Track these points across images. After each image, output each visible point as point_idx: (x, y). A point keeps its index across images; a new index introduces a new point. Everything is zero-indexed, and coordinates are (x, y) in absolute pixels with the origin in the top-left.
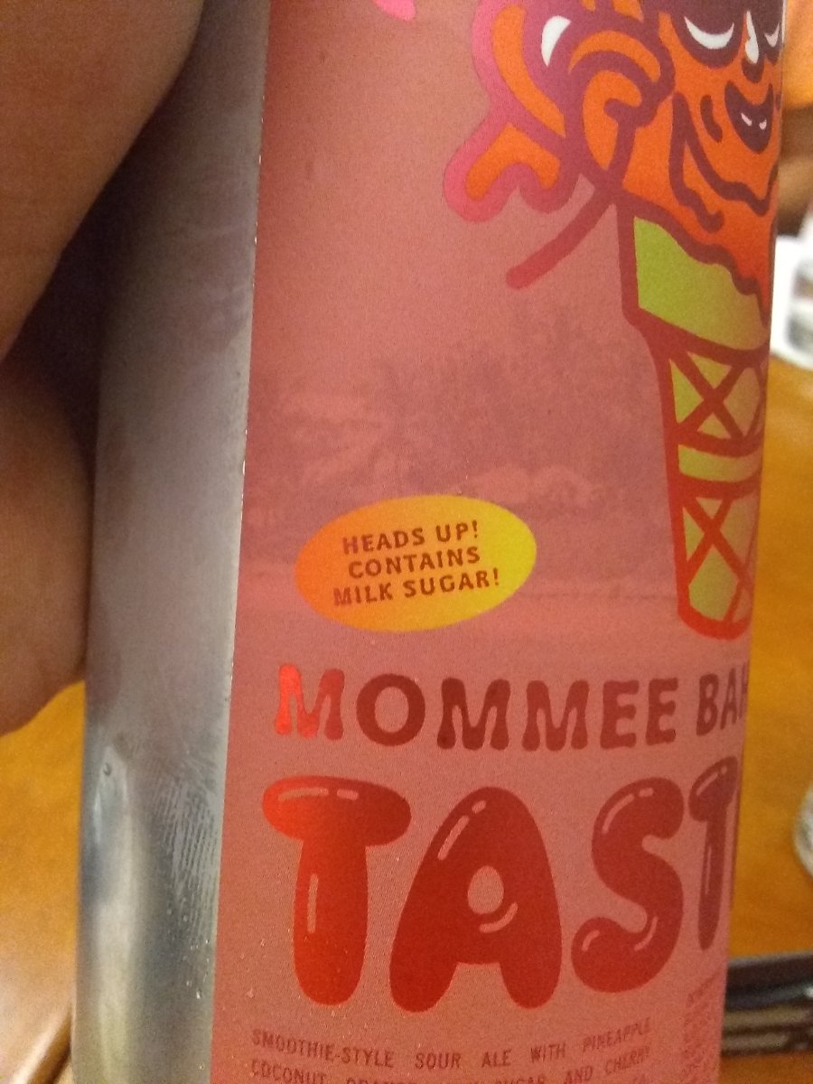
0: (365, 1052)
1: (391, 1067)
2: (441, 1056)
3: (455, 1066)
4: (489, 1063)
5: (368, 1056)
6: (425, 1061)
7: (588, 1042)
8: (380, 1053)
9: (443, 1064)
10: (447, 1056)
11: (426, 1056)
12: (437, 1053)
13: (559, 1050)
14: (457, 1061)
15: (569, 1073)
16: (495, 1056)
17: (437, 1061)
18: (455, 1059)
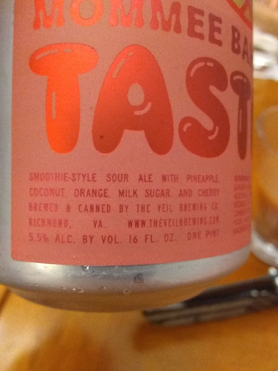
0: (83, 174)
1: (95, 181)
2: (119, 175)
3: (126, 181)
4: (142, 180)
5: (84, 176)
6: (111, 177)
7: (189, 177)
8: (90, 175)
9: (120, 179)
10: (122, 175)
11: (112, 175)
12: (117, 174)
13: (176, 179)
14: (127, 178)
15: (181, 191)
16: (145, 176)
17: (117, 178)
18: (126, 177)
